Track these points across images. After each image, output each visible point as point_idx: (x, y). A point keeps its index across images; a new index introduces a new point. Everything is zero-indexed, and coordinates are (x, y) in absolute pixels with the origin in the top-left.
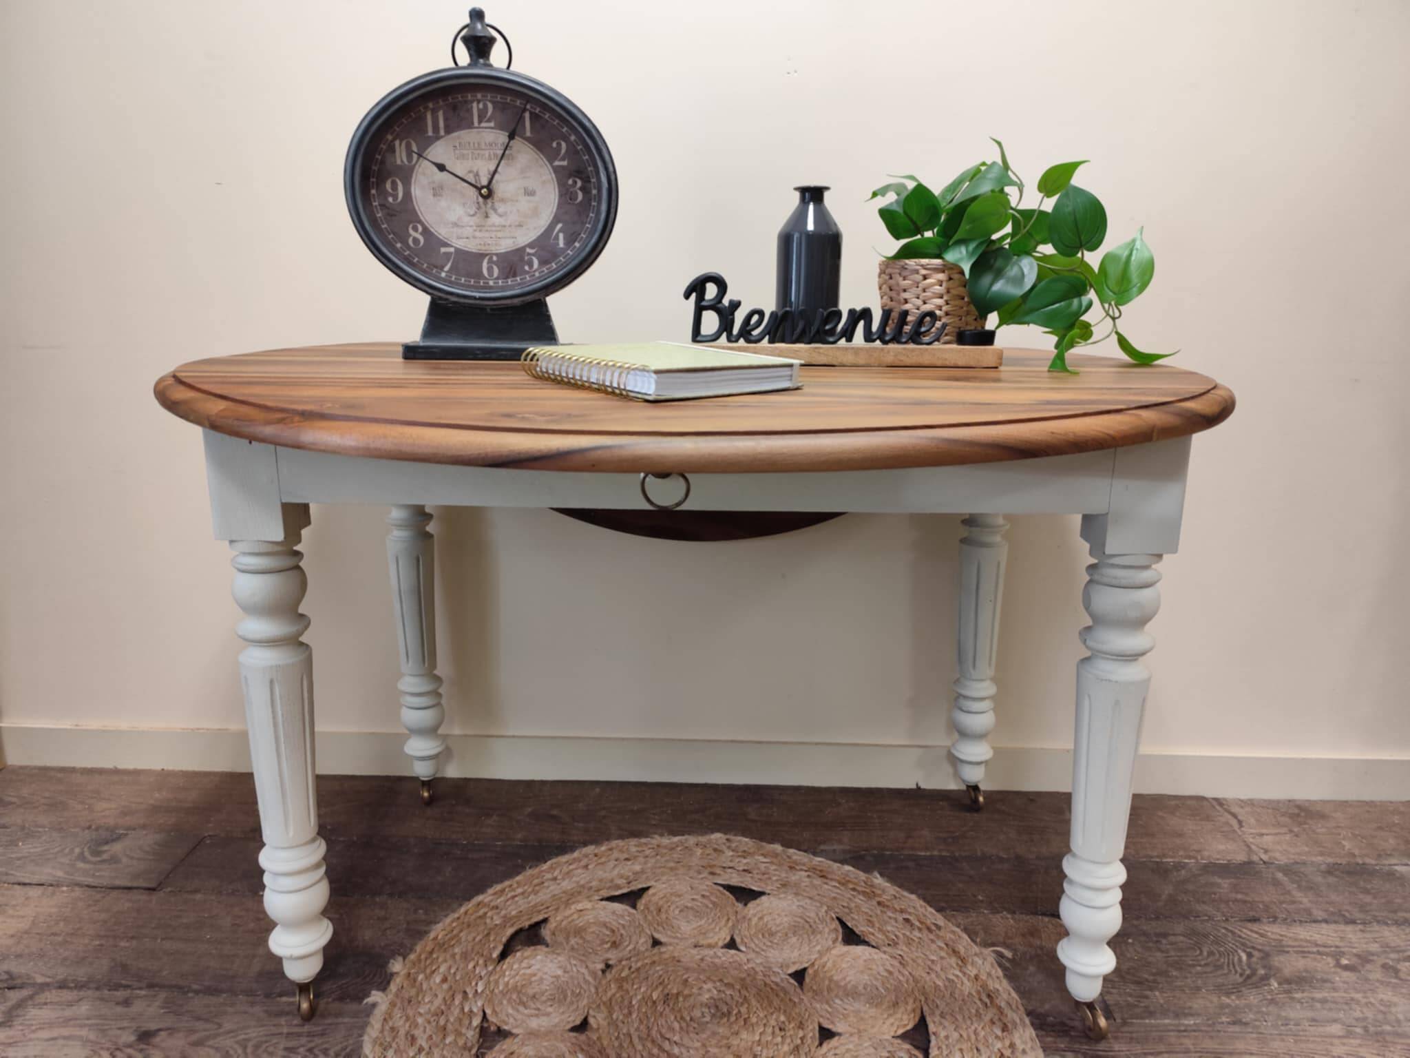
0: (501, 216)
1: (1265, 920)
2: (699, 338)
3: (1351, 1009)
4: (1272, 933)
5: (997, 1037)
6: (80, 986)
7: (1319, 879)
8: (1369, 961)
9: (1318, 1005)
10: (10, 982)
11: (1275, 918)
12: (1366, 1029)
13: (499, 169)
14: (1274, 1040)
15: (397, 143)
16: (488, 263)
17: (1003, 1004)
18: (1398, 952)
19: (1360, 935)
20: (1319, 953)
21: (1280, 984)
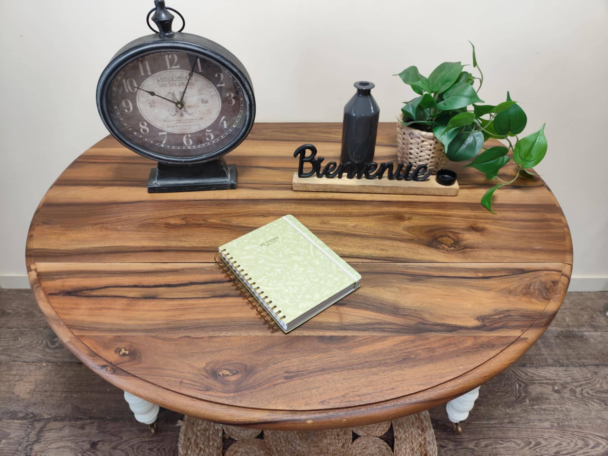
0: (190, 114)
1: (528, 365)
2: (302, 175)
3: (554, 414)
4: (531, 373)
5: (420, 435)
6: (62, 419)
7: (553, 341)
8: (565, 387)
9: (542, 412)
10: (34, 418)
11: (532, 364)
12: (558, 424)
13: (186, 91)
14: (523, 431)
15: (124, 81)
16: (186, 138)
17: (423, 418)
18: (578, 382)
19: (564, 373)
20: (547, 384)
21: (529, 401)
